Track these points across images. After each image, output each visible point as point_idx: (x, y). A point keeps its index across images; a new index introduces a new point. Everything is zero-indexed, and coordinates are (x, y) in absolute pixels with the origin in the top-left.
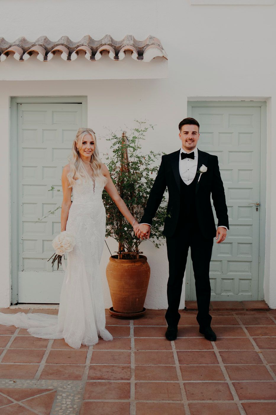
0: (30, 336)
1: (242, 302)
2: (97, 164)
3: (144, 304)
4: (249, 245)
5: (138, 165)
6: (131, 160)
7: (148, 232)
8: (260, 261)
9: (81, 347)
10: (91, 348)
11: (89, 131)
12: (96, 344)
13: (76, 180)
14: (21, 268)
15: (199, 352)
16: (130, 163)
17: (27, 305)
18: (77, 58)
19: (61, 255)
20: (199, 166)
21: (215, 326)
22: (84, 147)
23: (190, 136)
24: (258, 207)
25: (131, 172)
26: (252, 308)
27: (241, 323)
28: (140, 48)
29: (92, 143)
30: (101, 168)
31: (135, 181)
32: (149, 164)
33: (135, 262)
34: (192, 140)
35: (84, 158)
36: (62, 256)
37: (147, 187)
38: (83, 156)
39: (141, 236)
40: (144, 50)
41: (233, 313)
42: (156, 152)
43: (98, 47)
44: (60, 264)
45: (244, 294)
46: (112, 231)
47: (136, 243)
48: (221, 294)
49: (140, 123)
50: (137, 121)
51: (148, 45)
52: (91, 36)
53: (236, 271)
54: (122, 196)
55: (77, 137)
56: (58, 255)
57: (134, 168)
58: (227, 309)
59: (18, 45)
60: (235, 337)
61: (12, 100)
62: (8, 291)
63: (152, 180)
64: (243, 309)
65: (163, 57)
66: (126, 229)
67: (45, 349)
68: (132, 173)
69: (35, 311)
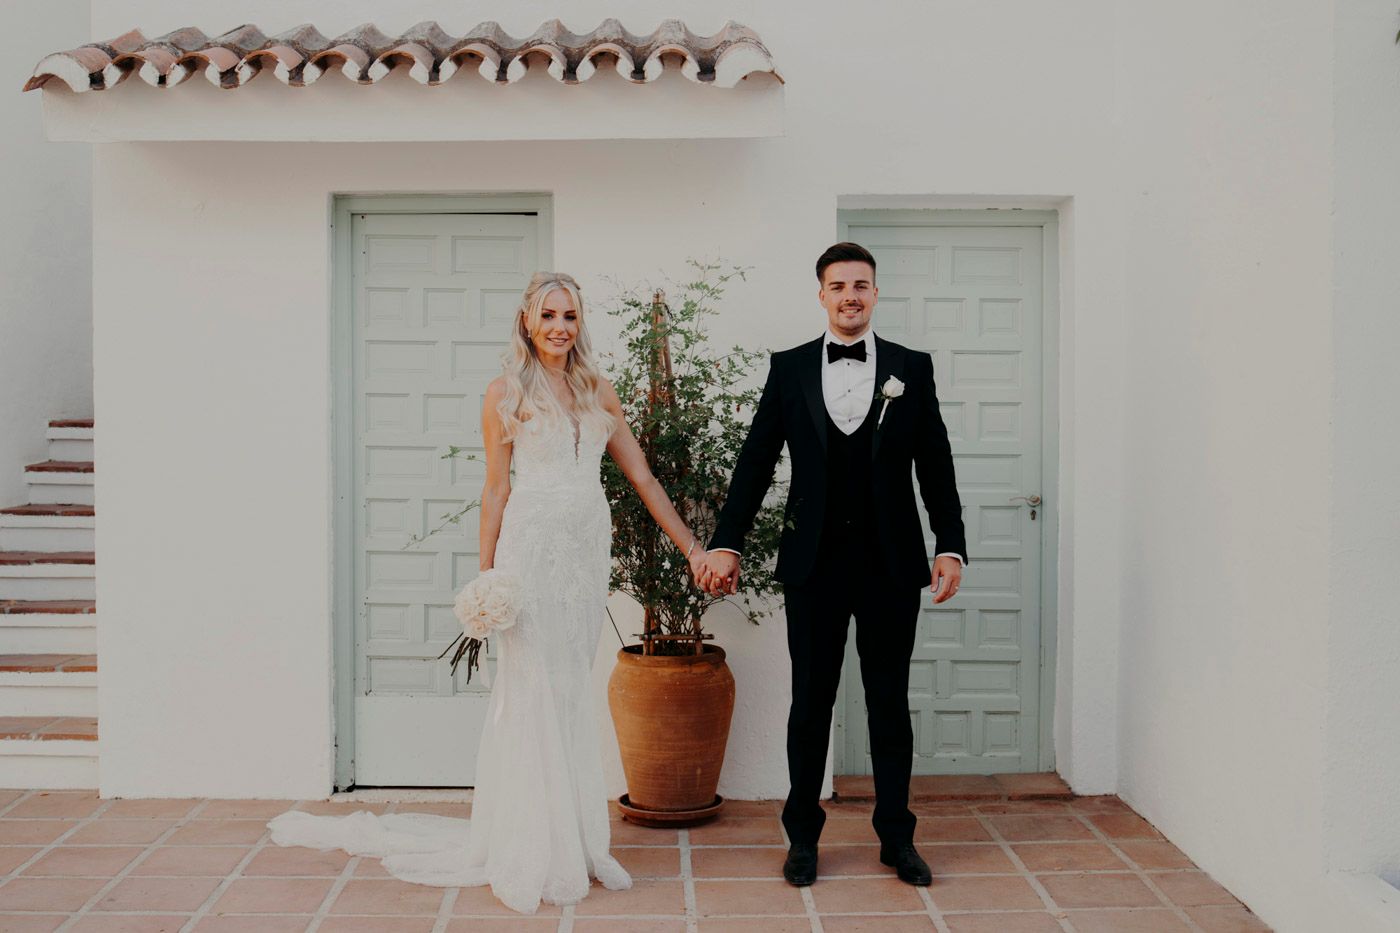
0: (387, 878)
1: (992, 778)
2: (585, 377)
3: (718, 786)
4: (1012, 616)
5: (700, 385)
6: (679, 370)
7: (731, 575)
8: (1042, 660)
9: (539, 910)
10: (569, 911)
11: (562, 282)
12: (584, 899)
13: (523, 421)
14: (362, 686)
15: (886, 917)
16: (675, 379)
17: (380, 791)
18: (526, 74)
19: (479, 638)
20: (880, 380)
21: (925, 844)
22: (547, 325)
23: (849, 294)
24: (1036, 508)
25: (680, 404)
26: (1023, 792)
27: (995, 834)
28: (705, 52)
29: (570, 316)
30: (599, 387)
31: (693, 431)
32: (731, 383)
33: (691, 663)
34: (858, 306)
35: (548, 357)
36: (481, 643)
37: (726, 447)
38: (545, 354)
39: (712, 587)
40: (715, 57)
41: (970, 807)
42: (749, 350)
43: (584, 48)
44: (474, 668)
45: (999, 754)
46: (627, 574)
47: (694, 609)
48: (934, 754)
49: (702, 268)
50: (696, 264)
51: (726, 44)
52: (563, 23)
53: (976, 691)
54: (656, 470)
55: (528, 296)
56: (469, 640)
57: (687, 393)
58: (953, 798)
59: (355, 43)
60: (983, 875)
61: (336, 205)
62: (326, 753)
63: (740, 426)
64: (997, 797)
65: (773, 72)
66: (667, 565)
67: (435, 917)
68: (682, 407)
69: (401, 808)
